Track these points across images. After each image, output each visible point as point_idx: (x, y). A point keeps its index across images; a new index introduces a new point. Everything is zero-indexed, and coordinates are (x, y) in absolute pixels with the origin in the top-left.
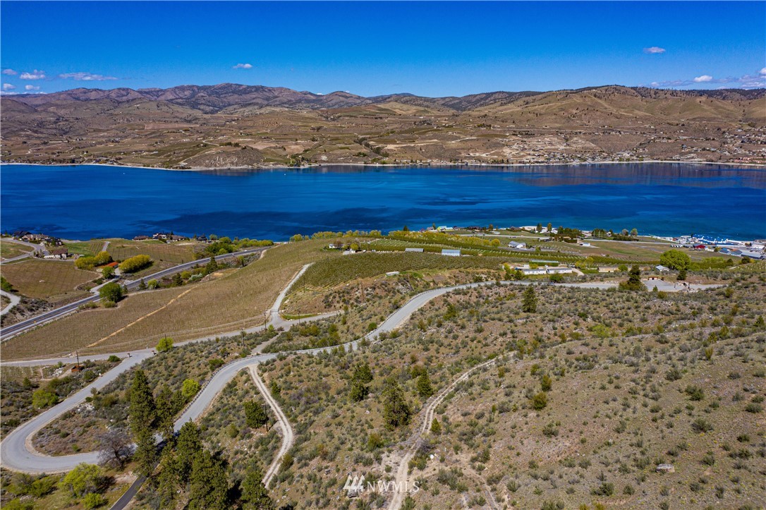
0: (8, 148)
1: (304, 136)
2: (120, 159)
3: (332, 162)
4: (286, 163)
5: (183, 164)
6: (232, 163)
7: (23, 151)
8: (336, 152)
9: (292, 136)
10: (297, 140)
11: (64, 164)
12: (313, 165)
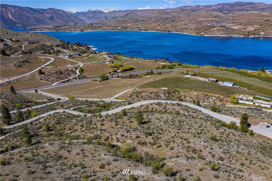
0: (154, 26)
1: (258, 24)
2: (183, 31)
3: (265, 35)
4: (243, 35)
5: (202, 33)
6: (221, 34)
7: (158, 27)
8: (269, 31)
9: (253, 24)
10: (253, 25)
11: (166, 32)
12: (256, 36)
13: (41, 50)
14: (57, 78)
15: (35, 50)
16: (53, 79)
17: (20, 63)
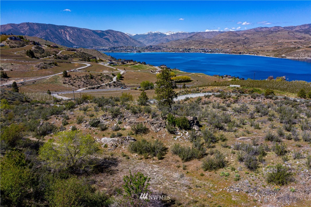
0: (222, 48)
2: (259, 53)
5: (283, 55)
7: (226, 49)
11: (237, 54)
13: (80, 57)
14: (85, 83)
15: (73, 57)
16: (79, 83)
17: (45, 65)
